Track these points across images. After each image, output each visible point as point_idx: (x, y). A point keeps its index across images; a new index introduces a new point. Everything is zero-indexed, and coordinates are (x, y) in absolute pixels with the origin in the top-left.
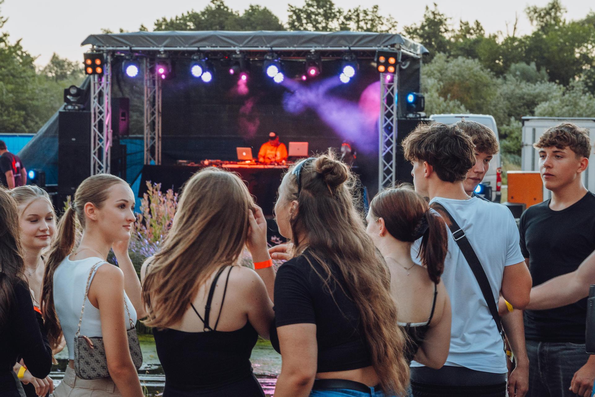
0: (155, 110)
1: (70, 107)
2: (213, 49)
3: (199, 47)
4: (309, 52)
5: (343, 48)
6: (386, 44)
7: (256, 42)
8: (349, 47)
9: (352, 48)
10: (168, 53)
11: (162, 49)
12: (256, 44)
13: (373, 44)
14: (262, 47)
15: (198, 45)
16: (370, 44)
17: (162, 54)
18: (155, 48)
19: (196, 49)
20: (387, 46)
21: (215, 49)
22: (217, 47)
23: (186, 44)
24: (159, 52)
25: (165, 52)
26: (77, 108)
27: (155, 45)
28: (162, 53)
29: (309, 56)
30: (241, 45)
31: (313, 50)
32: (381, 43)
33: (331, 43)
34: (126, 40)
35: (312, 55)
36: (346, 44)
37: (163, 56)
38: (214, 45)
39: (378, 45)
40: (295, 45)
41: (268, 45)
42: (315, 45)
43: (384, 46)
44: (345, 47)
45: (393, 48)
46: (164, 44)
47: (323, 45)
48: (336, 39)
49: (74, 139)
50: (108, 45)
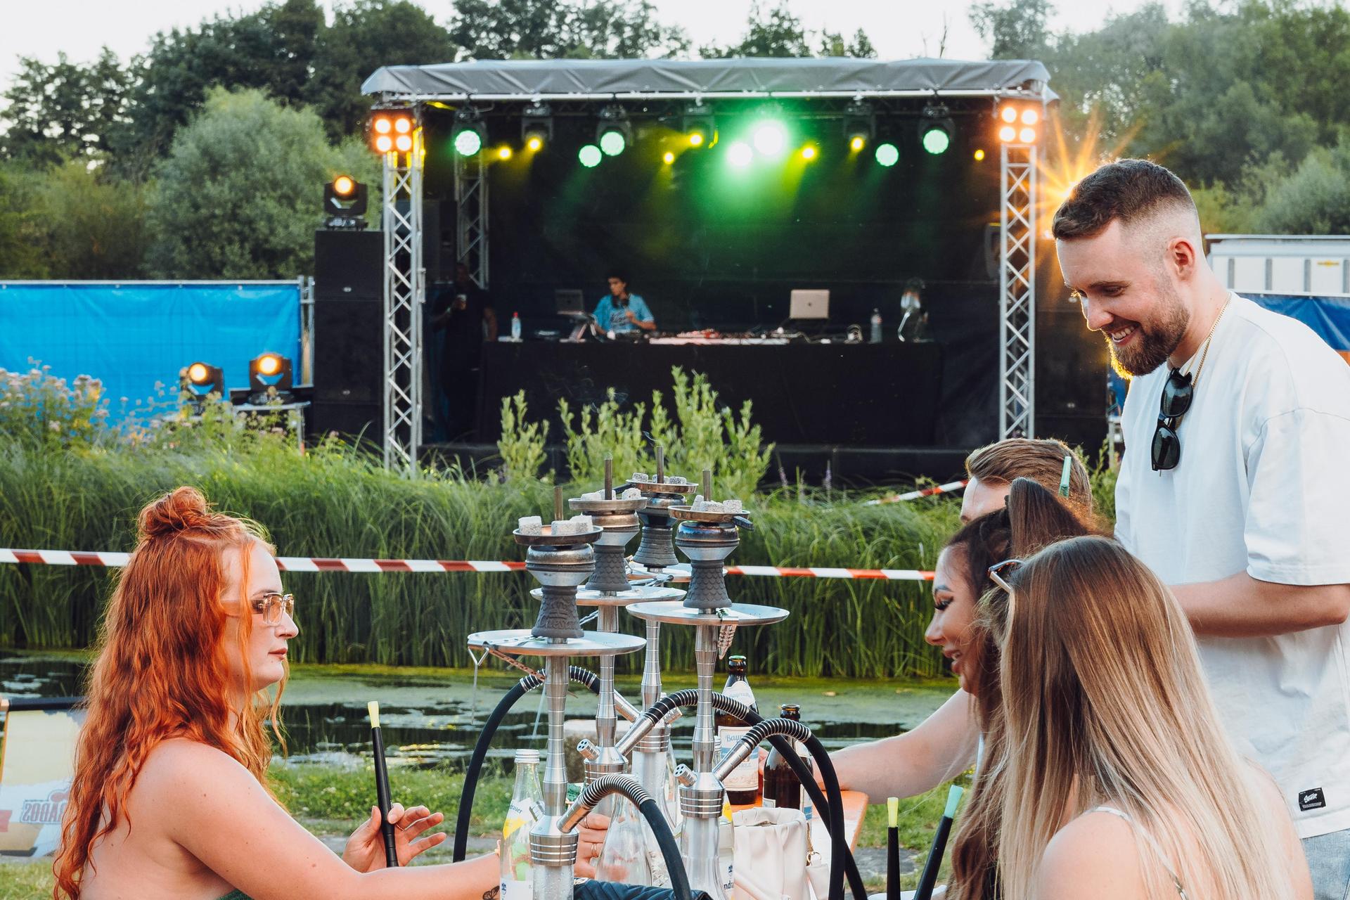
0: (477, 224)
1: (338, 222)
2: (644, 96)
3: (614, 94)
4: (850, 100)
5: (922, 93)
6: (1012, 84)
7: (735, 81)
8: (935, 91)
9: (941, 93)
10: (547, 106)
11: (537, 98)
12: (736, 86)
13: (985, 83)
14: (750, 91)
15: (613, 87)
16: (978, 84)
17: (537, 108)
18: (521, 96)
19: (610, 96)
20: (1015, 88)
21: (650, 96)
22: (653, 92)
23: (586, 87)
24: (529, 103)
25: (543, 102)
26: (353, 222)
27: (521, 89)
28: (537, 105)
29: (850, 110)
30: (705, 88)
31: (859, 96)
32: (1001, 82)
33: (895, 83)
34: (461, 80)
35: (858, 107)
36: (930, 84)
37: (540, 112)
38: (647, 88)
39: (997, 86)
40: (821, 87)
41: (763, 88)
42: (863, 85)
43: (1010, 88)
44: (927, 89)
45: (1026, 92)
46: (541, 86)
47: (879, 87)
48: (906, 74)
49: (347, 289)
50: (419, 90)
